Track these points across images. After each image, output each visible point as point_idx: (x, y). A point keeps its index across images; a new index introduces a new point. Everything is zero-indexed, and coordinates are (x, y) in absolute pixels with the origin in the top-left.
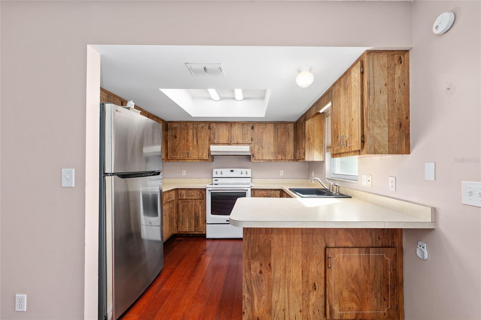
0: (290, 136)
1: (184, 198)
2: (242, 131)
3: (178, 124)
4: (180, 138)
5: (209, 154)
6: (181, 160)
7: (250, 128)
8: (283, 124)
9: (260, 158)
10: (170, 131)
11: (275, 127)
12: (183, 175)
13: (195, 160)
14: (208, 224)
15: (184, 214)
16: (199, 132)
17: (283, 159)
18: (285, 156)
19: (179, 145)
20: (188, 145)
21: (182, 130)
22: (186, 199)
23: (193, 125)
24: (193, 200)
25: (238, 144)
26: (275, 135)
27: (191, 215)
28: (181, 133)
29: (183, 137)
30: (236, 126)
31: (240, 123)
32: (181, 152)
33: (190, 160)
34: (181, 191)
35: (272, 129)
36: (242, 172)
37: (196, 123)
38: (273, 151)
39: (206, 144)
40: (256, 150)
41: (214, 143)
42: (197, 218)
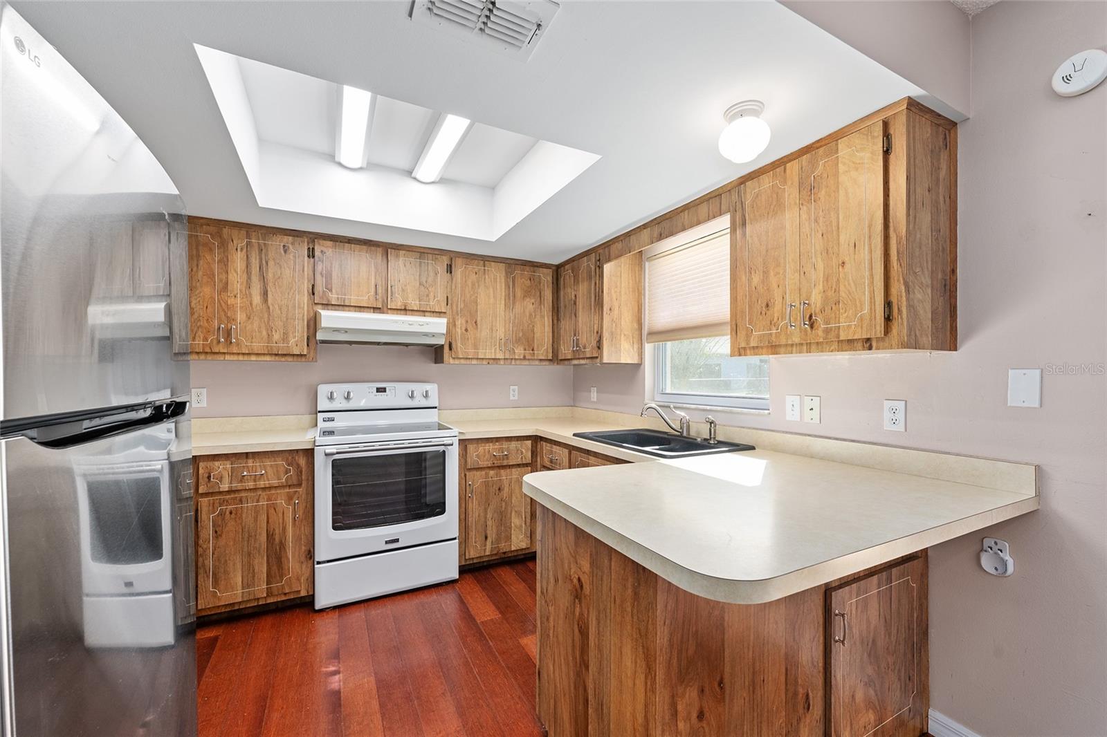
0: (544, 300)
1: (225, 487)
2: (418, 274)
5: (311, 338)
6: (198, 353)
7: (441, 268)
8: (527, 268)
9: (471, 352)
11: (508, 274)
13: (258, 354)
14: (319, 563)
15: (222, 542)
16: (271, 263)
17: (527, 358)
18: (533, 350)
20: (226, 303)
21: (201, 248)
22: (229, 492)
23: (248, 236)
24: (260, 492)
25: (405, 310)
26: (509, 294)
27: (253, 543)
28: (198, 261)
29: (204, 275)
30: (401, 259)
31: (412, 251)
32: (198, 328)
33: (233, 354)
34: (210, 464)
35: (500, 276)
36: (412, 392)
37: (261, 234)
38: (503, 336)
39: (299, 304)
40: (459, 331)
41: (327, 305)
42: (276, 549)
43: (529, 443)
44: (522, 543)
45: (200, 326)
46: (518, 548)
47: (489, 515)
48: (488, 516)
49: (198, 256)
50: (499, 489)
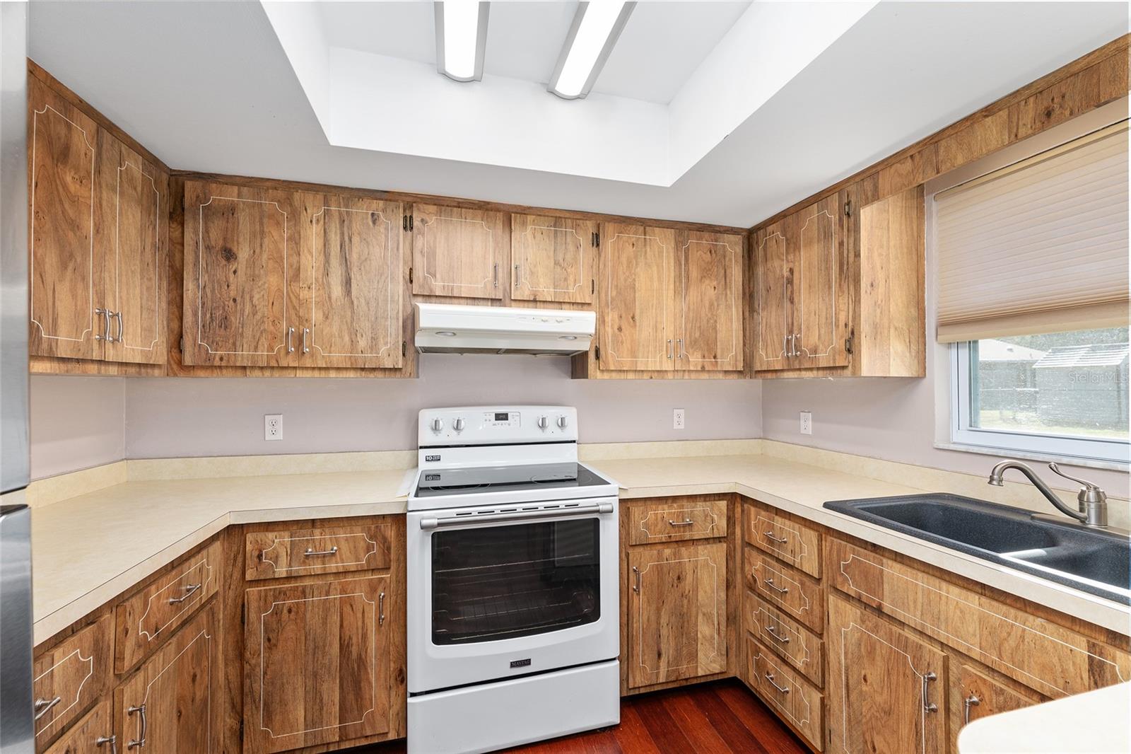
0: (731, 280)
1: (281, 571)
2: (553, 249)
3: (245, 190)
4: (252, 263)
5: (407, 345)
6: (262, 368)
7: (585, 240)
8: (706, 235)
9: (626, 362)
10: (195, 219)
11: (679, 244)
12: (269, 437)
13: (338, 369)
14: (413, 695)
15: (277, 656)
16: (356, 239)
17: (707, 369)
18: (715, 357)
19: (247, 297)
20: (297, 297)
21: (265, 220)
22: (289, 578)
23: (326, 203)
24: (331, 579)
25: (534, 302)
26: (680, 274)
27: (320, 658)
28: (261, 239)
29: (269, 259)
30: (529, 227)
31: (545, 216)
32: (262, 333)
33: (307, 368)
34: (261, 536)
35: (667, 249)
36: (543, 419)
37: (343, 198)
38: (671, 338)
39: (392, 297)
40: (609, 330)
41: (429, 296)
42: (353, 668)
43: (723, 504)
44: (714, 665)
45: (265, 330)
46: (708, 673)
47: (664, 621)
48: (662, 621)
49: (262, 233)
50: (679, 578)
